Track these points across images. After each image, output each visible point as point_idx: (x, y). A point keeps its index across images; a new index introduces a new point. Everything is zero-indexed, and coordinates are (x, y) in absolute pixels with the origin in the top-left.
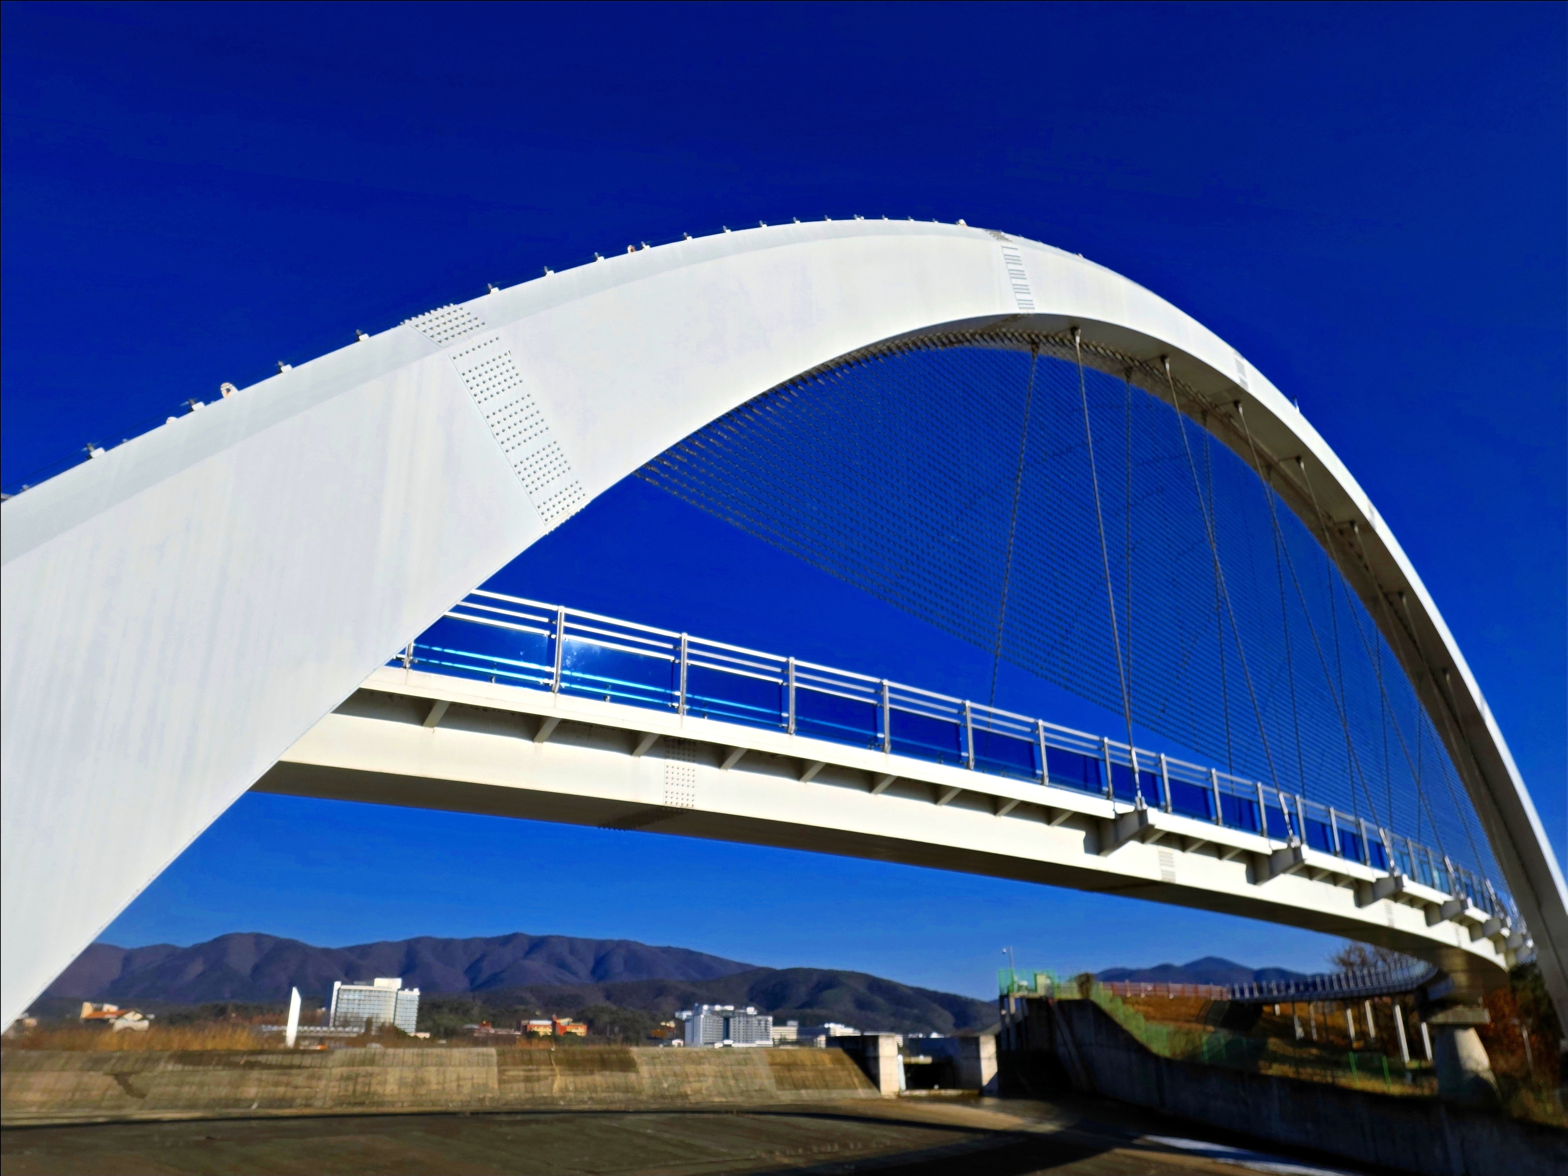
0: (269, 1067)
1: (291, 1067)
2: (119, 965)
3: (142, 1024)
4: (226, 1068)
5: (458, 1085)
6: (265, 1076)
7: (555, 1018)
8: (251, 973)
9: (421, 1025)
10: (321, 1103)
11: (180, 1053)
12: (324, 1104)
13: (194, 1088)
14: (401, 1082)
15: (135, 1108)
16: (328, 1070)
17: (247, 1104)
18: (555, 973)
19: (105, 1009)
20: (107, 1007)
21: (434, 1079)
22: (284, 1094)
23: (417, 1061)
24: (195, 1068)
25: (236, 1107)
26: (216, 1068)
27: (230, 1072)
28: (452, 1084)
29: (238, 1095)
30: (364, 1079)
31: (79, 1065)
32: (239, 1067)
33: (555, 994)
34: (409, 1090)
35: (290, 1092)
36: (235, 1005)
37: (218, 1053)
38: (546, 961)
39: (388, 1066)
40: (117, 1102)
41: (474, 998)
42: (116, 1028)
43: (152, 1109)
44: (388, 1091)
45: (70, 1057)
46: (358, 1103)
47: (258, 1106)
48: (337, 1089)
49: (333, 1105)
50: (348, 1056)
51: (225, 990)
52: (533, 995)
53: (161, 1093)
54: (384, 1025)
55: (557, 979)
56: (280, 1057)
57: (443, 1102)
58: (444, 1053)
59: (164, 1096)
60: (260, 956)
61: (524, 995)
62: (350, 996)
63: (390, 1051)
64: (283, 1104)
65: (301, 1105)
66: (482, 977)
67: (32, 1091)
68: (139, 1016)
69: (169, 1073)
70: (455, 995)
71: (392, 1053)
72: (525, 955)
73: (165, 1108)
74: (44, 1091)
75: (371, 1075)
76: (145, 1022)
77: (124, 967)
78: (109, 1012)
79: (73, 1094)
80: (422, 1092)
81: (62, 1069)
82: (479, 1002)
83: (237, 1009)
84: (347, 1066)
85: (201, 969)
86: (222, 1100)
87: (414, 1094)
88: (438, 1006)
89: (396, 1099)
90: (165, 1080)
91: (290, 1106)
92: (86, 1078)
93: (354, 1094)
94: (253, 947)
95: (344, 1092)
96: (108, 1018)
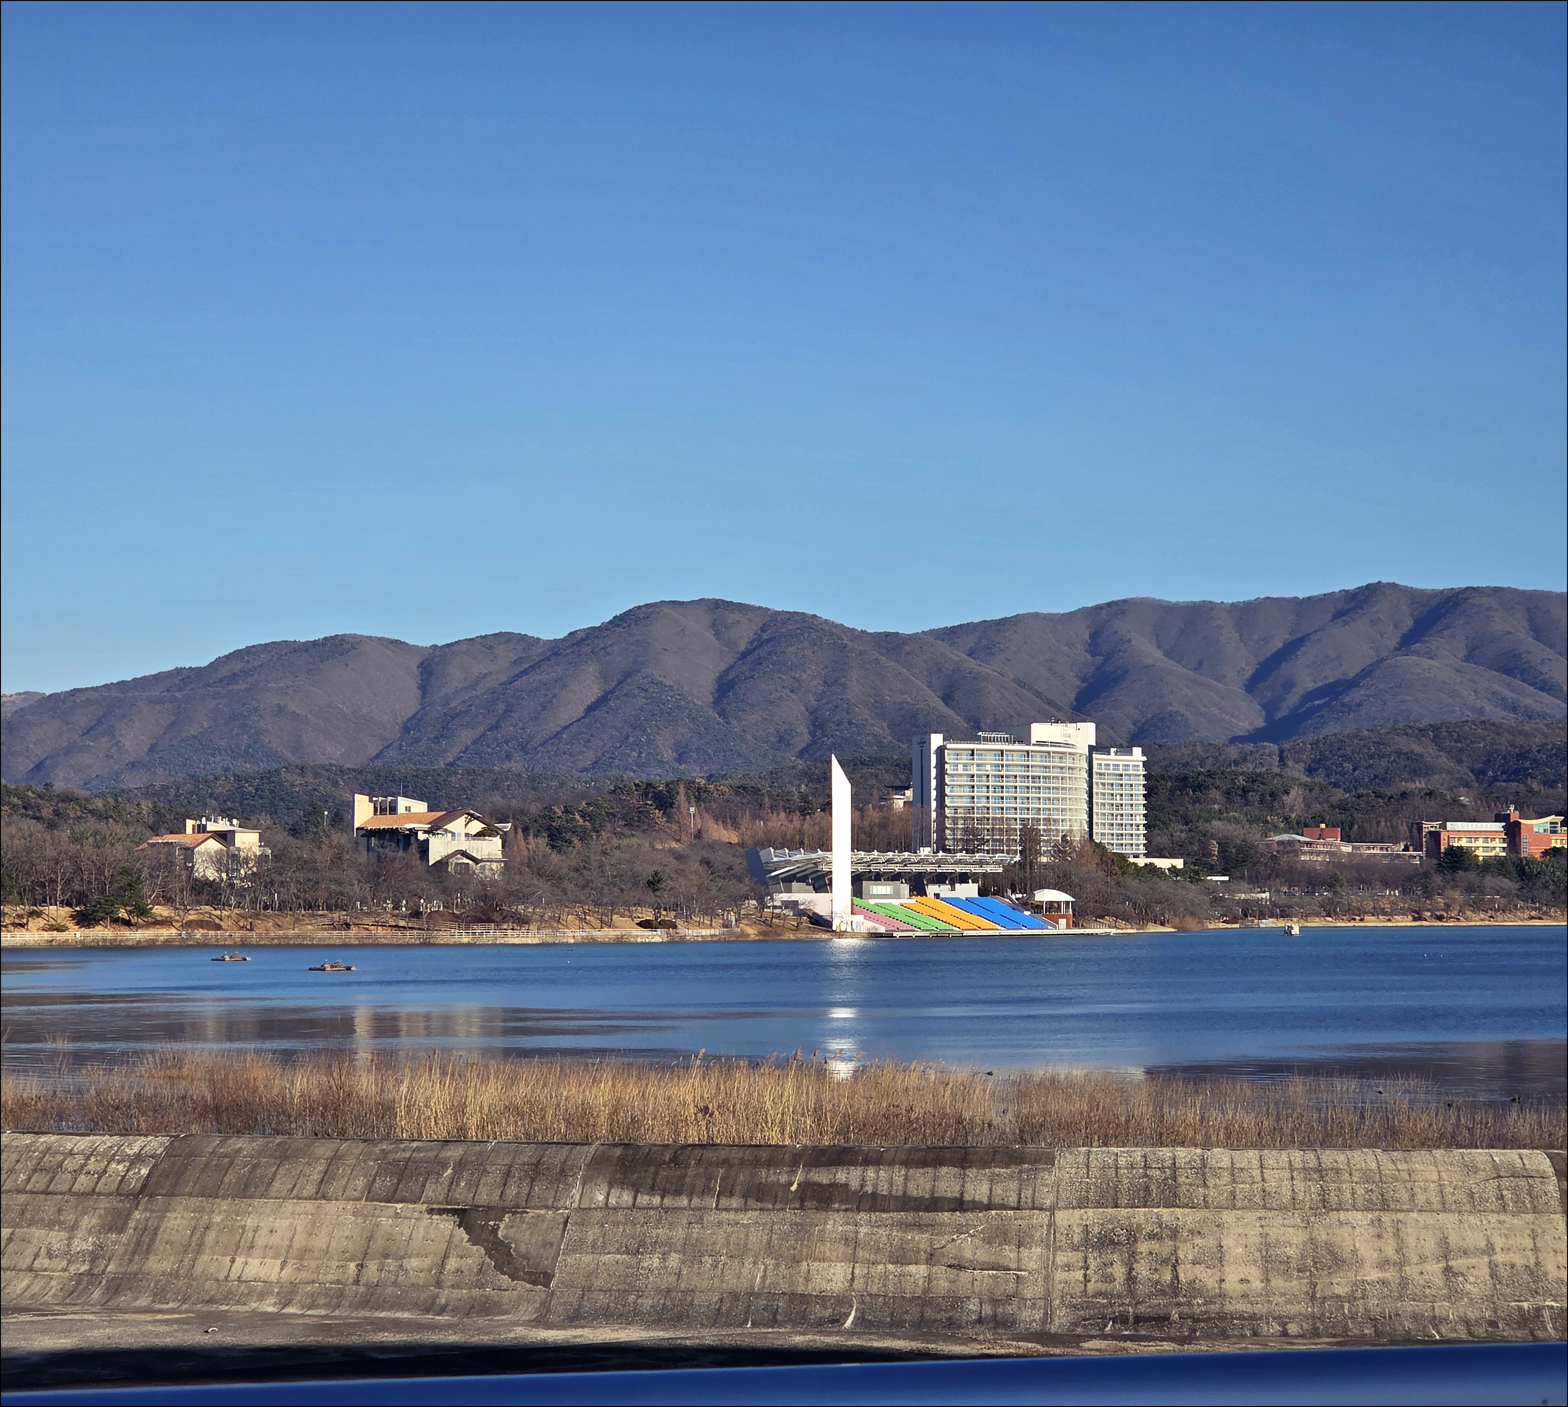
0: (873, 1202)
1: (934, 1204)
2: (410, 685)
3: (492, 847)
4: (751, 1202)
5: (1448, 1270)
6: (863, 1230)
7: (1515, 816)
8: (717, 702)
9: (1161, 839)
10: (1038, 1315)
11: (618, 1152)
12: (1048, 1317)
13: (674, 1260)
14: (1267, 1259)
15: (527, 1312)
16: (1042, 1218)
17: (828, 1313)
18: (1496, 687)
19: (401, 809)
20: (403, 803)
21: (1367, 1251)
22: (927, 1290)
23: (1308, 1191)
24: (668, 1202)
25: (800, 1320)
26: (724, 1202)
27: (765, 1217)
28: (1428, 1268)
29: (800, 1289)
30: (1155, 1245)
31: (360, 1183)
32: (787, 1201)
33: (1503, 743)
34: (1297, 1285)
35: (943, 1283)
36: (690, 785)
37: (723, 1154)
38: (1467, 659)
39: (1219, 1207)
40: (476, 1292)
41: (1282, 759)
42: (433, 858)
43: (574, 1319)
44: (1232, 1284)
45: (336, 1158)
46: (1148, 1319)
47: (861, 1320)
48: (1079, 1275)
49: (1076, 1324)
50: (1094, 1172)
51: (660, 741)
52: (1441, 749)
53: (588, 1276)
54: (1063, 847)
55: (1503, 703)
56: (899, 1174)
57: (1407, 1325)
58: (1388, 1167)
59: (597, 1283)
60: (730, 658)
61: (1417, 748)
62: (974, 770)
63: (1220, 1157)
64: (929, 1313)
65: (980, 1321)
66: (1292, 700)
67: (257, 1252)
68: (476, 826)
69: (599, 1214)
70: (1233, 752)
71: (1226, 1163)
72: (1407, 642)
73: (607, 1316)
74: (285, 1255)
75: (1174, 1233)
76: (497, 841)
77: (424, 689)
78: (410, 815)
79: (361, 1266)
80: (1339, 1290)
81: (321, 1195)
82: (1297, 771)
83: (699, 795)
84: (1099, 1205)
85: (593, 693)
86: (757, 1296)
87: (1313, 1297)
88: (1199, 787)
89: (1260, 1309)
90: (592, 1233)
91: (951, 1323)
92: (386, 1222)
93: (1132, 1293)
94: (709, 635)
95: (1102, 1287)
96: (413, 832)
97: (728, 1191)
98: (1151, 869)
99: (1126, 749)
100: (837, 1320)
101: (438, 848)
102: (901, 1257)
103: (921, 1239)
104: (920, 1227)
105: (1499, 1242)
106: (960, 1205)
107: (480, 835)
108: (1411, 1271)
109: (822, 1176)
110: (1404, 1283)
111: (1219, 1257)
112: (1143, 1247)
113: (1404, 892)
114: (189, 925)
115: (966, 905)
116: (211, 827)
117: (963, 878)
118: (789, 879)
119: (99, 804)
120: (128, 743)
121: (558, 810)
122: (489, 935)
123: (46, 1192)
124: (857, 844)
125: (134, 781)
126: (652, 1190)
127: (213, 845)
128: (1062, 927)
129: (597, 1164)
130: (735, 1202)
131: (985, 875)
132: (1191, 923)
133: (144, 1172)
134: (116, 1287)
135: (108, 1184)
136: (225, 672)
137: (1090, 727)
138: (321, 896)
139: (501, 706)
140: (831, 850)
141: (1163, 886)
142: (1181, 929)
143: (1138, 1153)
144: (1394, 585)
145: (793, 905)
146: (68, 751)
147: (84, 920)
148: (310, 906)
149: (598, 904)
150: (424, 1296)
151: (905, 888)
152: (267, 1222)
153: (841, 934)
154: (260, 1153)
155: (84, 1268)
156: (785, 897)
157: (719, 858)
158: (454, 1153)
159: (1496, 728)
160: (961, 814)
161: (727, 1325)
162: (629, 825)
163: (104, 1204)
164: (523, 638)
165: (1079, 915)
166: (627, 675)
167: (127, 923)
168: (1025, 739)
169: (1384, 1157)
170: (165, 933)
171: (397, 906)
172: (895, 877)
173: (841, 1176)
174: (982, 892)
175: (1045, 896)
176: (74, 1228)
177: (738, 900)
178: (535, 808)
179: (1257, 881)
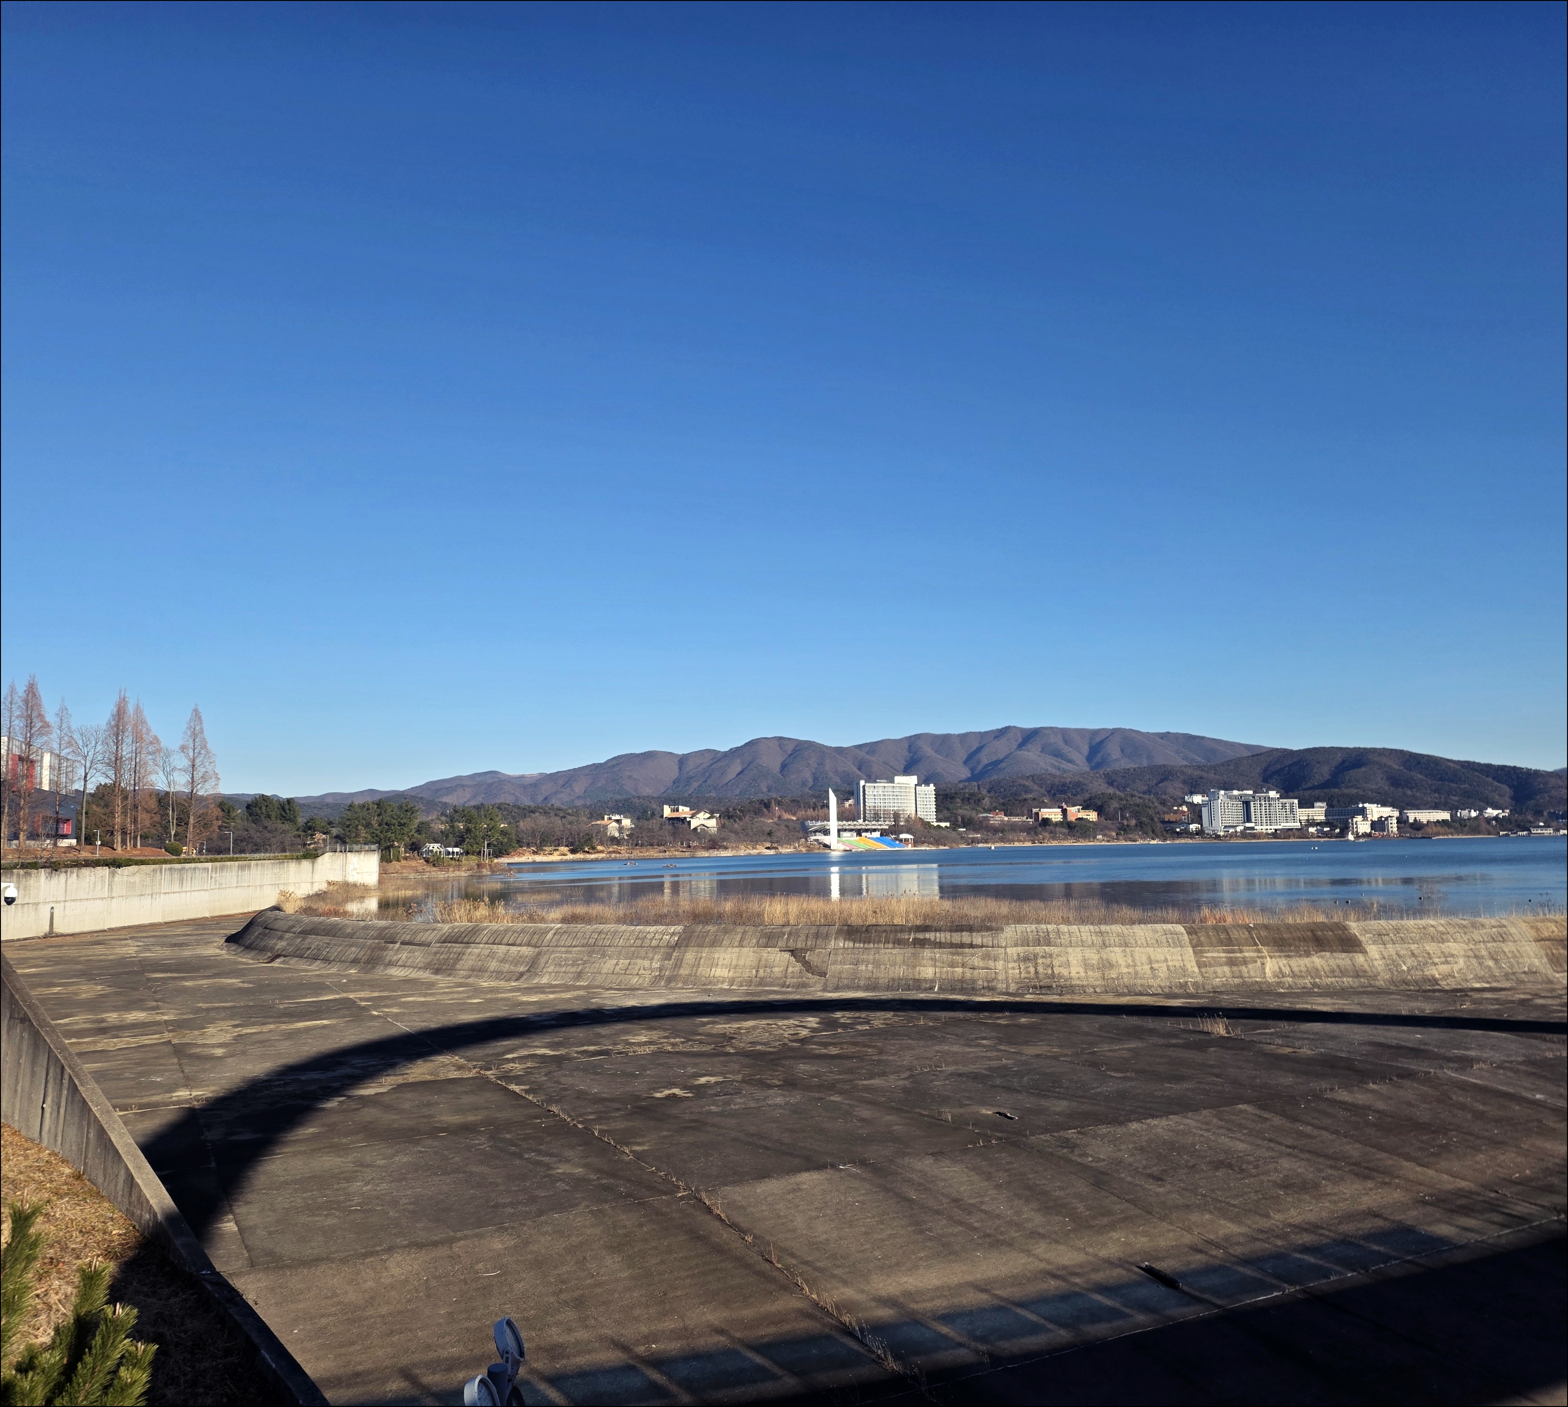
0: (940, 945)
1: (962, 946)
2: (676, 767)
3: (712, 823)
4: (896, 946)
5: (1152, 968)
6: (938, 955)
7: (1065, 807)
8: (781, 772)
9: (941, 816)
10: (1004, 986)
11: (846, 928)
12: (1008, 987)
13: (870, 967)
14: (1085, 965)
15: (819, 987)
16: (1002, 950)
17: (928, 986)
18: (1052, 761)
19: (680, 810)
20: (681, 808)
21: (1121, 962)
22: (963, 977)
23: (1098, 940)
24: (866, 945)
25: (918, 988)
26: (886, 946)
27: (902, 951)
28: (1144, 967)
29: (917, 977)
30: (1044, 960)
31: (754, 941)
32: (909, 945)
33: (1057, 781)
34: (1097, 974)
35: (968, 974)
36: (775, 799)
37: (884, 928)
38: (1041, 752)
39: (1066, 946)
40: (800, 980)
41: (979, 788)
42: (692, 827)
43: (837, 989)
44: (1073, 974)
45: (744, 932)
46: (1045, 987)
47: (940, 988)
48: (1018, 971)
49: (1018, 989)
50: (1019, 934)
51: (762, 785)
52: (1035, 783)
53: (840, 973)
54: (909, 818)
55: (1055, 767)
56: (948, 935)
57: (1139, 988)
58: (1126, 932)
59: (843, 976)
60: (785, 756)
61: (1027, 783)
62: (875, 793)
63: (1064, 928)
64: (964, 985)
65: (983, 988)
66: (980, 767)
67: (719, 967)
68: (708, 815)
69: (841, 951)
70: (961, 785)
71: (1066, 930)
72: (1020, 746)
73: (848, 988)
74: (730, 967)
75: (1051, 956)
76: (714, 820)
77: (680, 769)
78: (683, 812)
79: (757, 971)
80: (1113, 976)
81: (741, 945)
82: (984, 792)
83: (779, 803)
84: (1022, 946)
85: (739, 769)
86: (902, 980)
87: (1104, 979)
88: (952, 798)
89: (1085, 983)
90: (840, 958)
91: (973, 989)
92: (765, 955)
93: (1037, 978)
94: (778, 749)
95: (1027, 975)
96: (685, 818)
97: (887, 942)
98: (939, 826)
99: (927, 784)
100: (932, 988)
101: (694, 823)
102: (952, 965)
103: (958, 958)
104: (958, 954)
105: (1169, 958)
106: (971, 946)
107: (709, 818)
108: (1138, 968)
109: (920, 936)
110: (1136, 973)
111: (1068, 964)
112: (1040, 961)
113: (1028, 833)
114: (610, 852)
115: (876, 839)
116: (613, 818)
117: (875, 830)
118: (815, 831)
119: (570, 811)
120: (576, 790)
121: (731, 810)
122: (715, 853)
123: (641, 947)
124: (840, 819)
125: (579, 803)
126: (860, 942)
127: (615, 824)
128: (910, 847)
129: (839, 932)
130: (890, 946)
131: (882, 829)
132: (954, 845)
133: (676, 939)
134: (670, 980)
135: (663, 943)
136: (610, 764)
137: (915, 777)
138: (655, 841)
139: (707, 774)
140: (829, 821)
141: (944, 832)
142: (951, 847)
143: (1033, 927)
144: (1015, 727)
145: (817, 840)
146: (555, 793)
147: (573, 852)
148: (652, 845)
149: (751, 841)
150: (781, 981)
151: (855, 834)
152: (722, 956)
153: (834, 850)
154: (717, 931)
155: (657, 973)
156: (814, 838)
157: (790, 824)
158: (787, 929)
159: (1054, 776)
160: (872, 808)
161: (892, 990)
162: (755, 814)
163: (662, 950)
164: (714, 750)
165: (916, 843)
166: (750, 763)
167: (588, 852)
168: (893, 782)
169: (1123, 927)
170: (601, 856)
171: (682, 844)
172: (851, 830)
173: (927, 935)
174: (882, 835)
175: (903, 836)
176: (652, 959)
177: (799, 839)
178: (723, 809)
179: (976, 831)
